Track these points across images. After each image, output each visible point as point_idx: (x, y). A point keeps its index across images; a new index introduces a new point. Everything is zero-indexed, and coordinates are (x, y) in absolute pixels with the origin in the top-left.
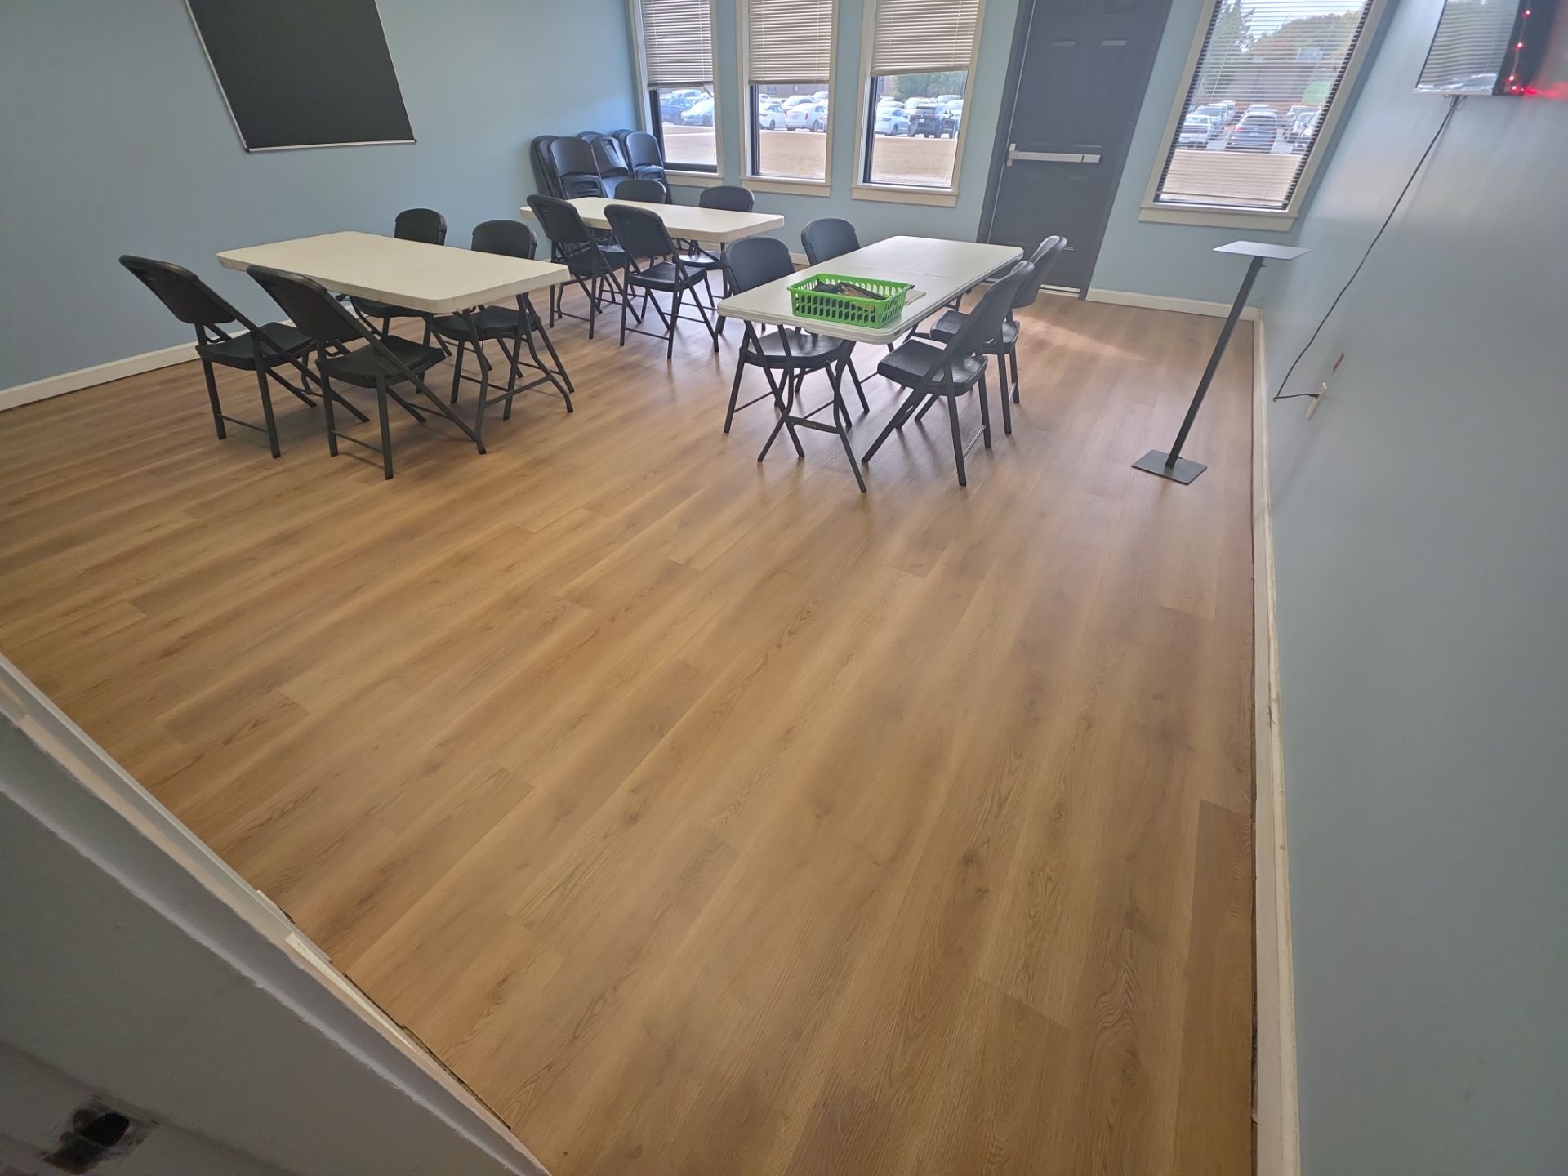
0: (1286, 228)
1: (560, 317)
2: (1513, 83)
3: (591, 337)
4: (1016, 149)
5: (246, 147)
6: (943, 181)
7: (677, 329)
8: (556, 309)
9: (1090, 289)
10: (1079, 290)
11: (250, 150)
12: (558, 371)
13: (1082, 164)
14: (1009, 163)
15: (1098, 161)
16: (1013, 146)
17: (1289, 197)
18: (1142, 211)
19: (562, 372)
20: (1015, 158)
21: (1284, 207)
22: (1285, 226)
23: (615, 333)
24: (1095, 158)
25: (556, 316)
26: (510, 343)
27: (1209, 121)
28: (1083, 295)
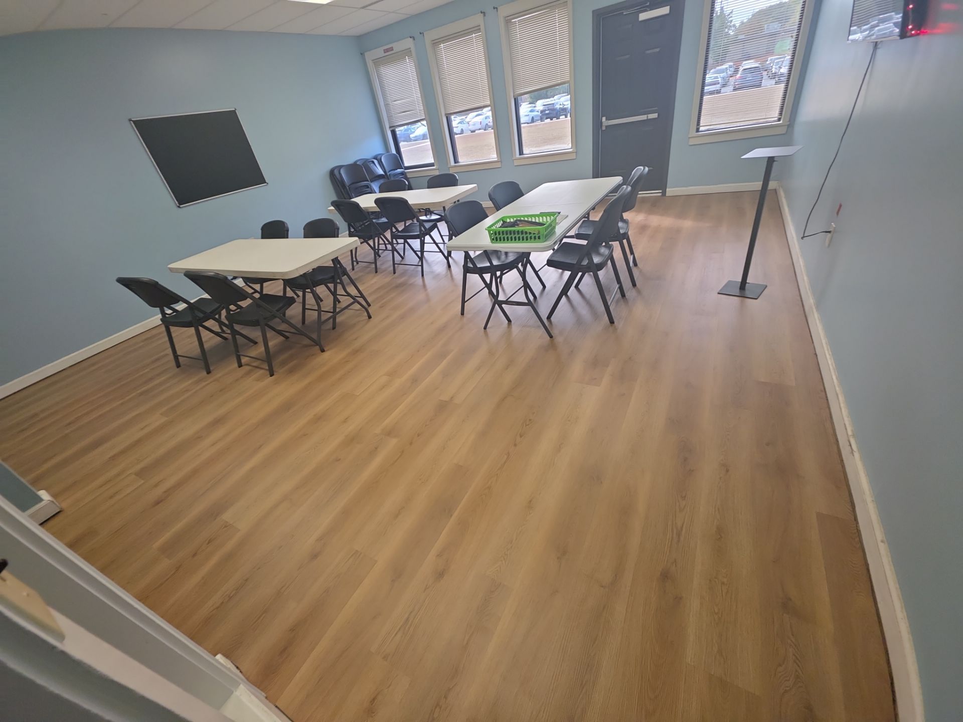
0: (784, 132)
1: (357, 263)
2: (912, 30)
3: (376, 272)
4: (606, 119)
5: (178, 205)
6: (566, 145)
7: (425, 258)
8: (354, 259)
9: (667, 190)
10: (661, 191)
11: (181, 206)
12: (360, 296)
13: (648, 120)
14: (604, 128)
15: (657, 117)
16: (604, 119)
17: (781, 114)
18: (690, 139)
19: (362, 296)
20: (606, 125)
21: (779, 120)
22: (783, 130)
23: (390, 267)
24: (655, 115)
25: (355, 263)
26: (331, 286)
27: (719, 77)
28: (664, 193)
